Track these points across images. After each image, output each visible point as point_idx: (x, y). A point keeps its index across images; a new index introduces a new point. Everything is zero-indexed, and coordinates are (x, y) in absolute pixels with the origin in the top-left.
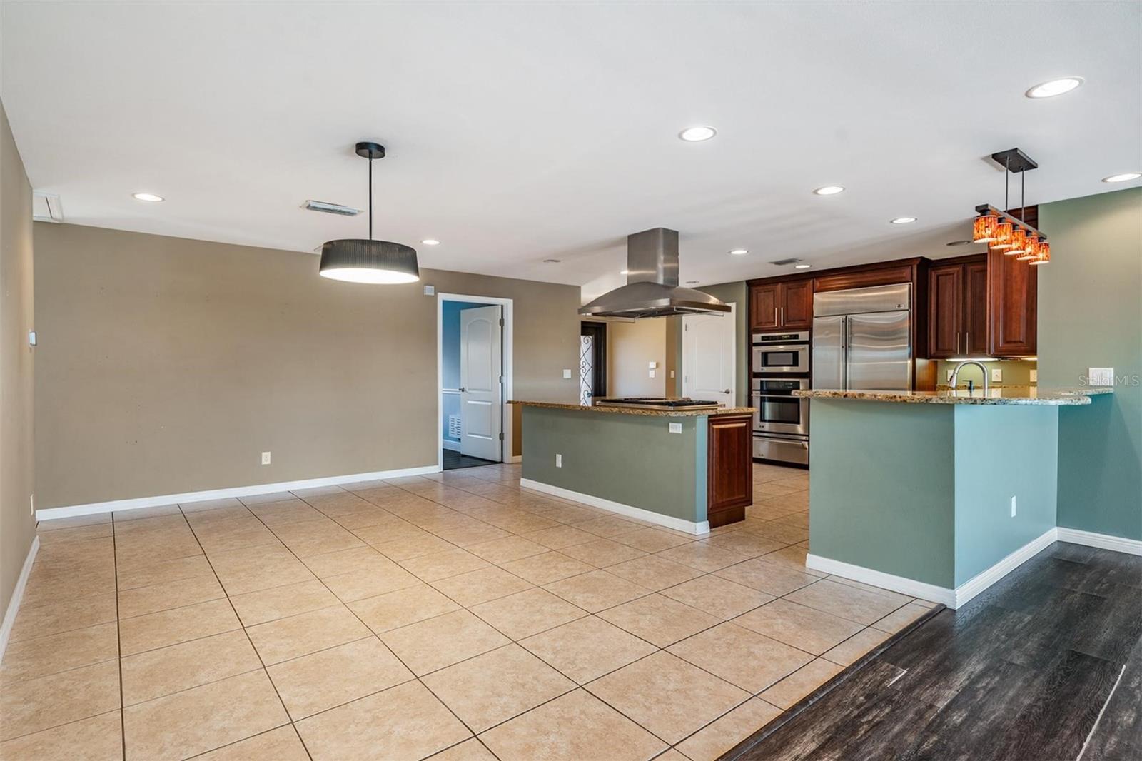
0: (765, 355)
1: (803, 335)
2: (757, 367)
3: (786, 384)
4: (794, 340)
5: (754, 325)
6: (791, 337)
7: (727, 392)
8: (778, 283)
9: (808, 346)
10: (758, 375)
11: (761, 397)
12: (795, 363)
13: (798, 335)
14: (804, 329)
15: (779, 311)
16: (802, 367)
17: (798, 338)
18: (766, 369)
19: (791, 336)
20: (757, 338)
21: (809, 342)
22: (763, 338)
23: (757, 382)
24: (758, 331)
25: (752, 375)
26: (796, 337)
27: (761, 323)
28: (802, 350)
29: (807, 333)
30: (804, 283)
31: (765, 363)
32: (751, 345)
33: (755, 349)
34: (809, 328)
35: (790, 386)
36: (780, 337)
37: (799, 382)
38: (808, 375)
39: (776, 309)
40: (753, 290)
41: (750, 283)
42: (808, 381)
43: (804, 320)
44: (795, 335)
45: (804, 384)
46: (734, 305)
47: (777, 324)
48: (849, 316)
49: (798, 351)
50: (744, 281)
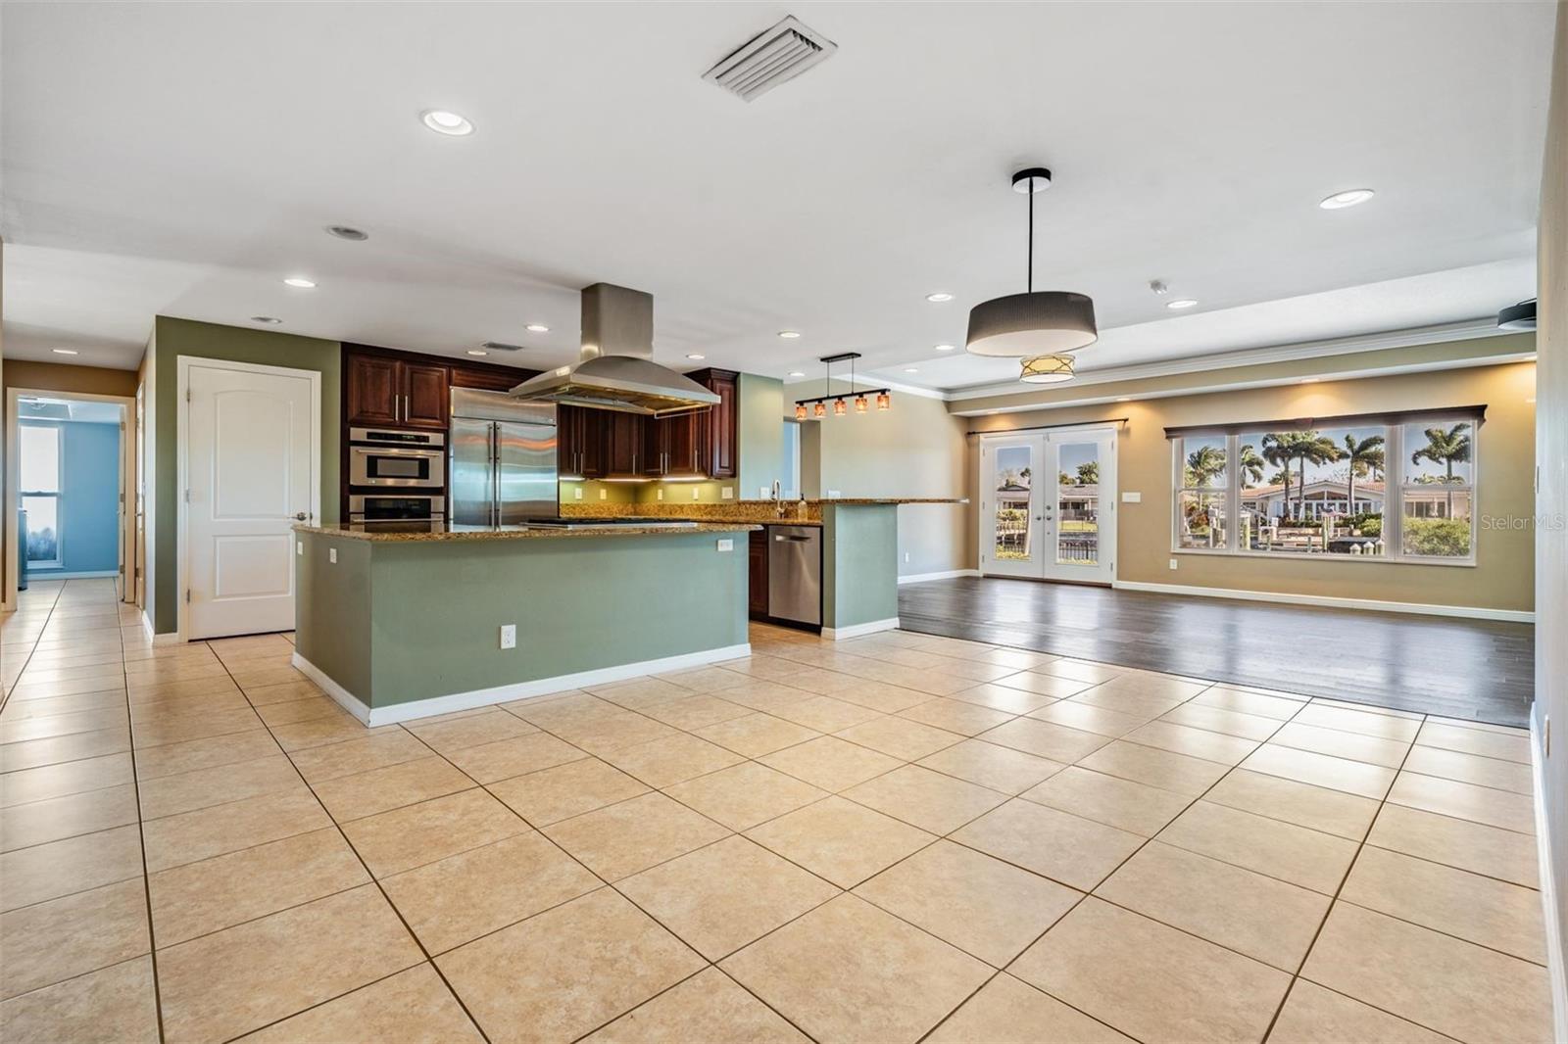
0: (372, 462)
1: (436, 439)
2: (359, 476)
3: (410, 503)
4: (421, 442)
5: (353, 413)
6: (418, 439)
7: (301, 517)
8: (396, 359)
9: (442, 453)
10: (360, 490)
11: (367, 522)
12: (424, 475)
13: (428, 437)
14: (438, 431)
16: (435, 480)
17: (428, 442)
18: (373, 482)
19: (415, 436)
20: (358, 433)
21: (445, 448)
22: (369, 435)
23: (356, 502)
24: (360, 424)
25: (348, 489)
26: (426, 439)
27: (367, 413)
28: (436, 460)
29: (441, 436)
30: (435, 369)
31: (372, 472)
32: (346, 443)
33: (354, 450)
34: (446, 433)
35: (416, 505)
36: (399, 437)
37: (429, 500)
38: (443, 491)
39: (397, 397)
40: (354, 361)
41: (350, 350)
42: (442, 498)
43: (436, 419)
44: (424, 437)
45: (437, 503)
46: (318, 375)
47: (397, 419)
48: (497, 423)
49: (428, 459)
50: (338, 341)
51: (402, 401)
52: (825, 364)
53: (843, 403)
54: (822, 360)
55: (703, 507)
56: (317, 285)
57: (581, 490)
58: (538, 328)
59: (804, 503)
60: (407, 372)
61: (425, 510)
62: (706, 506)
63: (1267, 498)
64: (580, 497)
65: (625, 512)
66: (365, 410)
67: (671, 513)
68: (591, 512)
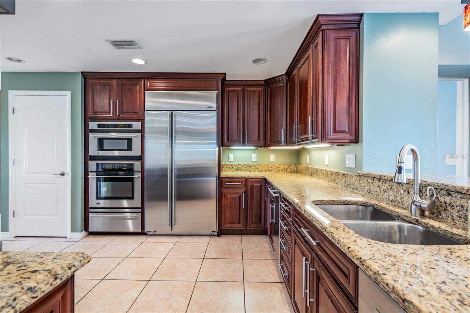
0: (101, 141)
1: (137, 125)
2: (94, 150)
3: (121, 165)
4: (128, 129)
5: (90, 114)
7: (63, 174)
8: (113, 78)
9: (140, 134)
10: (93, 158)
11: (97, 178)
12: (130, 148)
13: (132, 125)
14: (137, 120)
15: (114, 103)
16: (136, 151)
17: (132, 128)
18: (102, 153)
19: (125, 125)
20: (93, 125)
21: (142, 131)
22: (99, 125)
23: (93, 165)
24: (94, 119)
25: (88, 158)
27: (98, 112)
28: (136, 138)
29: (139, 124)
30: (137, 82)
31: (101, 147)
32: (87, 131)
33: (91, 135)
34: (142, 120)
35: (125, 167)
36: (116, 126)
37: (133, 164)
38: (140, 158)
39: (113, 101)
40: (90, 81)
41: (85, 75)
42: (140, 163)
43: (136, 113)
44: (129, 125)
45: (137, 165)
46: (69, 93)
47: (112, 115)
48: (173, 112)
49: (132, 138)
50: (79, 72)
51: (116, 104)
55: (330, 174)
57: (256, 155)
60: (120, 85)
61: (130, 170)
62: (332, 173)
64: (256, 160)
65: (289, 170)
66: (96, 111)
67: (311, 174)
68: (263, 170)
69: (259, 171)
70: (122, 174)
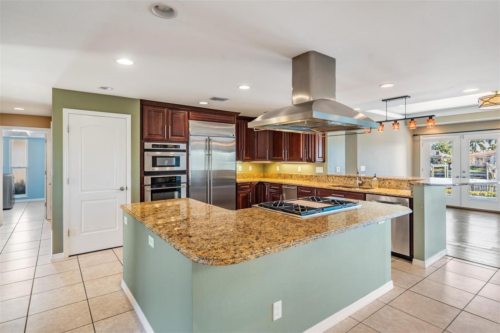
0: (154, 158)
1: (183, 146)
2: (148, 167)
3: (171, 179)
4: (176, 149)
5: (146, 135)
6: (176, 146)
7: (122, 189)
8: (165, 107)
9: (186, 153)
10: (149, 173)
11: (151, 190)
12: (178, 165)
14: (183, 142)
16: (183, 167)
17: (179, 148)
18: (157, 169)
20: (148, 145)
21: (187, 151)
22: (153, 146)
23: (148, 180)
24: (149, 140)
25: (144, 173)
26: (178, 146)
27: (152, 134)
28: (183, 157)
29: (185, 145)
30: (183, 112)
31: (155, 164)
32: (143, 150)
33: (146, 154)
34: (187, 142)
35: (174, 180)
36: (166, 146)
37: (180, 177)
38: (186, 172)
39: (166, 126)
40: (146, 108)
41: (143, 103)
42: (185, 176)
43: (183, 136)
45: (183, 178)
46: (129, 117)
47: (165, 137)
48: (210, 137)
49: (179, 157)
50: (139, 99)
51: (168, 128)
52: (385, 103)
53: (398, 124)
54: (383, 101)
56: (134, 63)
57: (241, 166)
58: (244, 87)
59: (375, 179)
60: (170, 113)
61: (178, 182)
63: (490, 156)
64: (241, 170)
65: (260, 176)
66: (151, 133)
67: (285, 178)
68: (246, 177)
69: (243, 178)
70: (164, 186)
